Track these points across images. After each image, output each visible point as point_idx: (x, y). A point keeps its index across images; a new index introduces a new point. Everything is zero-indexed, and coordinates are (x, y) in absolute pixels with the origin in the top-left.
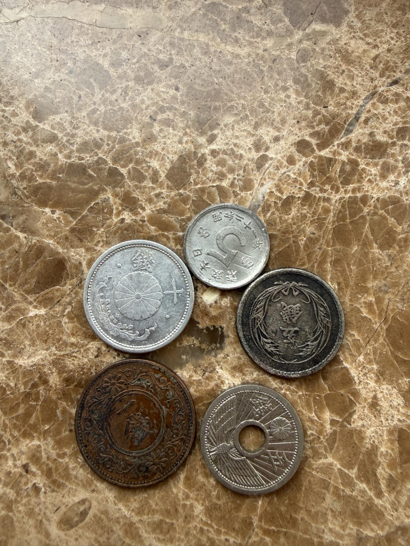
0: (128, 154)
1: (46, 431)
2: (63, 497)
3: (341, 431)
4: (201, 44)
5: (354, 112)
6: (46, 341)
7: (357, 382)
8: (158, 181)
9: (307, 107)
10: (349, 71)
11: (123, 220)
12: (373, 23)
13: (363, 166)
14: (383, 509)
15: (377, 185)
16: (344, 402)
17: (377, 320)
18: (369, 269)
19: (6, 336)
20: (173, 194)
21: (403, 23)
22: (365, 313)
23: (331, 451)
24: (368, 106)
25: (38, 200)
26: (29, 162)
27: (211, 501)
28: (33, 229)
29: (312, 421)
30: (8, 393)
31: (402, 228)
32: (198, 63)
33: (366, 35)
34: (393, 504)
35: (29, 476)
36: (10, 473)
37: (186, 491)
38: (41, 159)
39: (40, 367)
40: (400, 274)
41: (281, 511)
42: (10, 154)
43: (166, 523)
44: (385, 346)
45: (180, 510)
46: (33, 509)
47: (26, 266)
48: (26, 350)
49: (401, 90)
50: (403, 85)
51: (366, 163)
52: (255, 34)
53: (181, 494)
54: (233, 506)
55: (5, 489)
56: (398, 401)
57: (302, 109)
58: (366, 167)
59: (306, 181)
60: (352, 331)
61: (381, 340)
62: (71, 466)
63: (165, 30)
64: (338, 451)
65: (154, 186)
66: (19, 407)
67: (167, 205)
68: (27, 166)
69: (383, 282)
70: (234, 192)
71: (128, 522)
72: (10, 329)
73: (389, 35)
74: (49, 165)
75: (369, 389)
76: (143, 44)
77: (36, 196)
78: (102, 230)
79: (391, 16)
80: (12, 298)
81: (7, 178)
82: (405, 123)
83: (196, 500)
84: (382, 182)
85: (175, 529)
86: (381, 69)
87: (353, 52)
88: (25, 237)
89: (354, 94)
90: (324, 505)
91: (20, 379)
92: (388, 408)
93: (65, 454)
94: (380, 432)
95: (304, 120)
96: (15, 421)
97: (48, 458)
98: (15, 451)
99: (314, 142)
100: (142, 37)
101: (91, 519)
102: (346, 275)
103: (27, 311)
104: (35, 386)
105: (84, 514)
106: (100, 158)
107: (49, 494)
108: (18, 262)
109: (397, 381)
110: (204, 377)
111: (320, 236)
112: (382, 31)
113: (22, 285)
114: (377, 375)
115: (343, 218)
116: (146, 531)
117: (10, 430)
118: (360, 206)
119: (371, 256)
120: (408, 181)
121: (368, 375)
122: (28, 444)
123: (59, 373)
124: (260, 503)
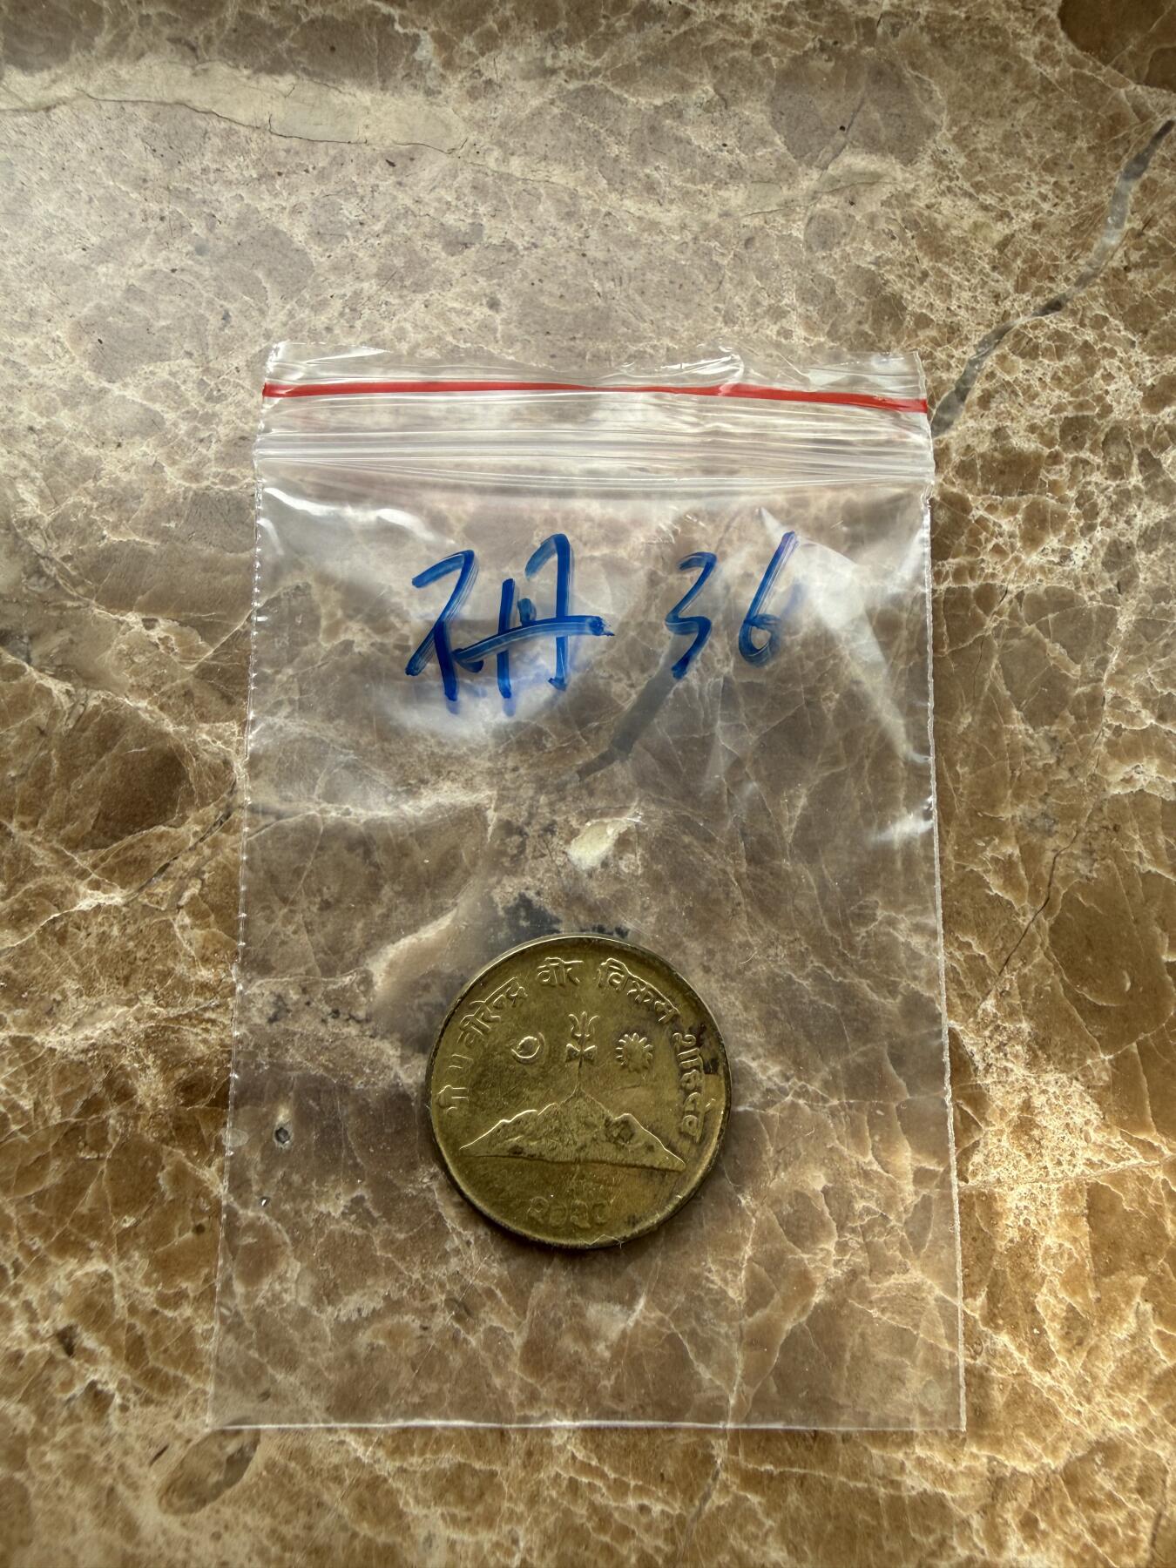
1: (127, 1232)
2: (177, 1417)
3: (942, 1198)
4: (556, 192)
5: (955, 376)
6: (126, 980)
7: (981, 1066)
10: (940, 273)
12: (995, 157)
13: (981, 512)
15: (1017, 560)
17: (1026, 903)
18: (1004, 774)
19: (9, 967)
21: (1070, 161)
22: (995, 887)
23: (917, 1254)
24: (989, 363)
25: (106, 591)
26: (82, 487)
27: (598, 1404)
28: (92, 670)
29: (866, 1175)
30: (14, 1128)
31: (1083, 669)
32: (548, 237)
33: (979, 187)
34: (1079, 1384)
35: (75, 1363)
36: (18, 1356)
37: (530, 1380)
38: (115, 481)
39: (110, 1052)
40: (1081, 785)
42: (23, 465)
43: (474, 1472)
44: (1048, 972)
46: (87, 1457)
47: (70, 771)
48: (67, 1006)
49: (1070, 326)
50: (1074, 313)
51: (986, 503)
52: (697, 171)
53: (516, 1391)
56: (1086, 1112)
58: (986, 515)
60: (965, 934)
61: (1039, 957)
62: (199, 1329)
63: (461, 152)
64: (935, 1251)
66: (45, 1167)
68: (74, 498)
69: (1040, 806)
71: (365, 1476)
72: (21, 947)
73: (1036, 187)
74: (136, 496)
75: (1012, 1085)
76: (400, 184)
77: (98, 582)
78: (290, 672)
79: (1040, 142)
80: (27, 861)
81: (14, 530)
82: (1081, 406)
83: (557, 1403)
85: (500, 1486)
86: (1017, 271)
87: (948, 227)
88: (68, 692)
89: (952, 332)
90: (902, 1397)
91: (50, 1088)
92: (1060, 1134)
94: (1041, 1197)
96: (33, 1208)
97: (133, 1310)
98: (33, 1293)
100: (399, 166)
101: (259, 1475)
102: (946, 788)
103: (70, 897)
104: (93, 1105)
105: (238, 1463)
107: (134, 1410)
108: (47, 761)
109: (1082, 1060)
111: (874, 687)
112: (1019, 178)
113: (57, 824)
114: (1030, 1049)
116: (416, 1498)
117: (21, 1235)
118: (975, 614)
119: (1006, 739)
120: (1094, 552)
121: (1008, 1049)
122: (71, 1274)
123: (164, 1069)
124: (732, 1401)
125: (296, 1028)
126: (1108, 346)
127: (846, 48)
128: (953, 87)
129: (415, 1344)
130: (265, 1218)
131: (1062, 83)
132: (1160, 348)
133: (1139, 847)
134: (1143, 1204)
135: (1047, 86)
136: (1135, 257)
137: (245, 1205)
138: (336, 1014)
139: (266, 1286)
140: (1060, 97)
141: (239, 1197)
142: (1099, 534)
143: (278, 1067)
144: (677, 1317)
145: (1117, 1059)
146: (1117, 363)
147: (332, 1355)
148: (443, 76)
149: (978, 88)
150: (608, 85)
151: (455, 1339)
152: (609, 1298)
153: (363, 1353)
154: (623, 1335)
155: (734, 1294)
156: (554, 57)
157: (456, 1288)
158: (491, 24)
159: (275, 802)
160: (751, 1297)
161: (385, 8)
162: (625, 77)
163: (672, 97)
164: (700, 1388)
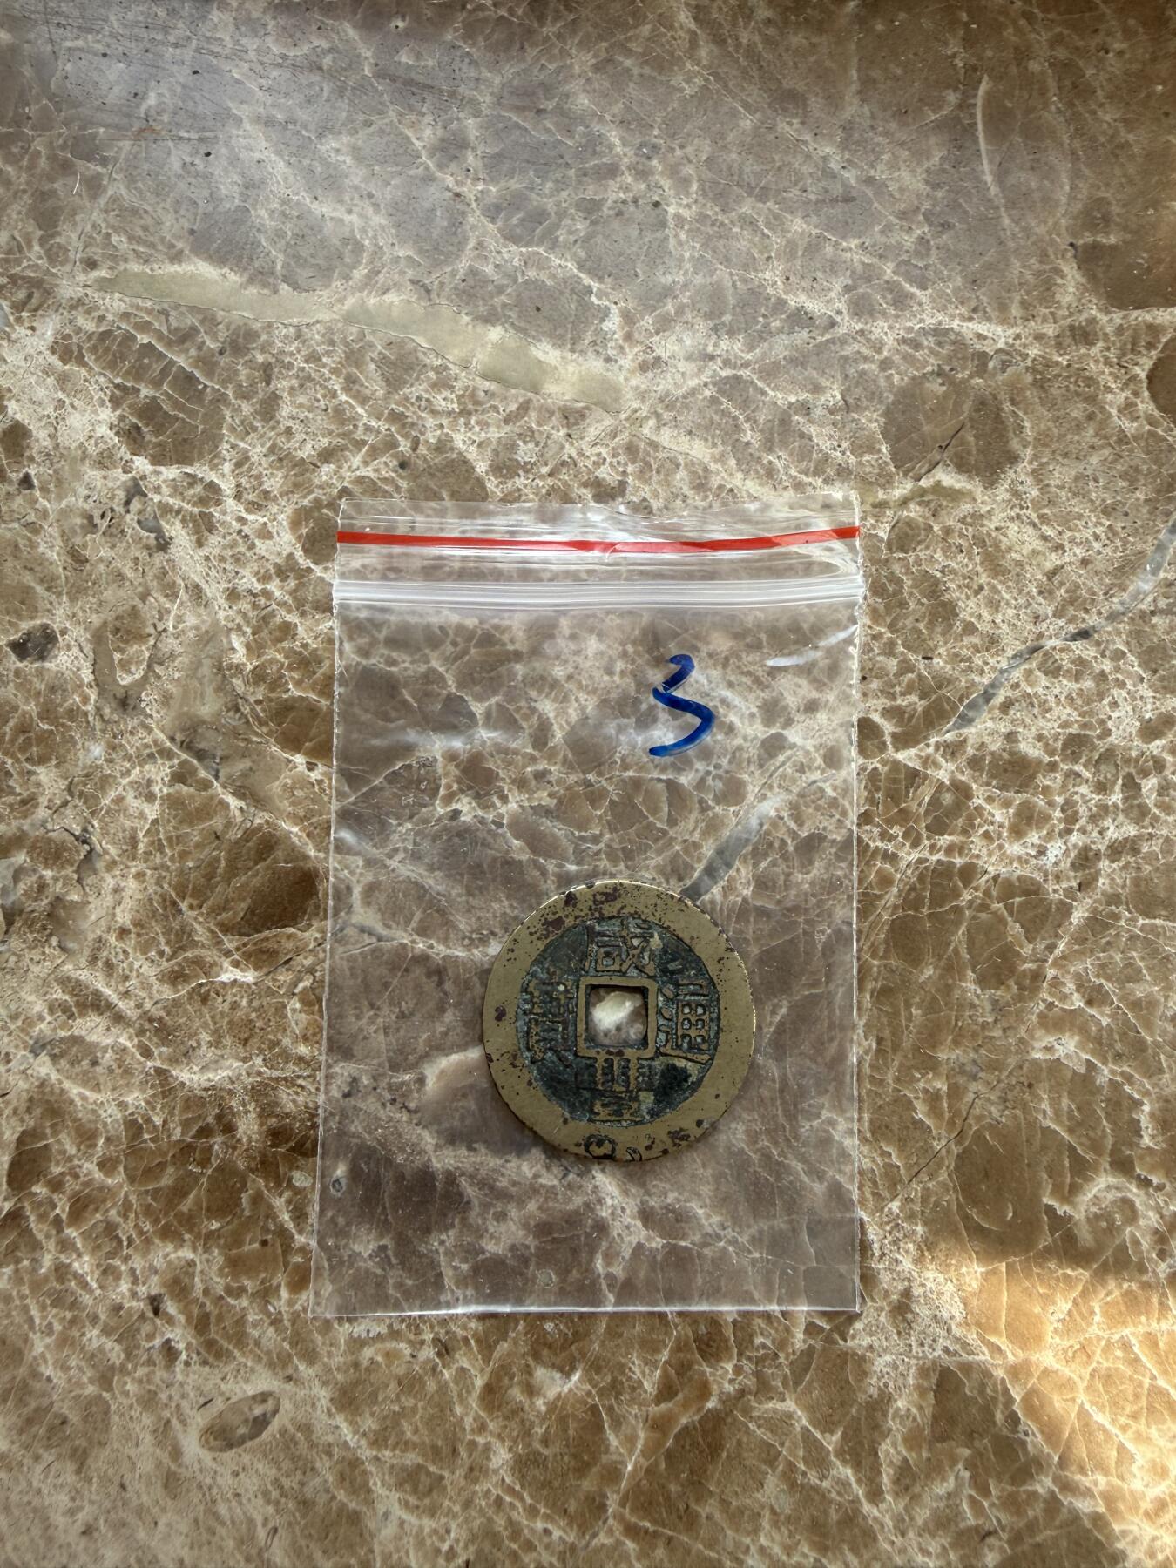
0: (493, 674)
1: (212, 1232)
2: (223, 1379)
3: (824, 1349)
4: (693, 464)
5: (986, 681)
6: (245, 1042)
7: (877, 1253)
8: (545, 744)
9: (889, 650)
10: (994, 589)
11: (456, 813)
12: (1063, 494)
13: (981, 802)
14: (876, 1527)
15: (1001, 847)
17: (943, 1131)
18: (949, 1023)
19: (163, 1014)
20: (572, 778)
21: (1126, 509)
22: (921, 1112)
23: (795, 1389)
24: (1017, 675)
25: (283, 733)
26: (280, 646)
27: (530, 1445)
28: (262, 794)
30: (146, 1136)
31: (1034, 949)
32: (679, 503)
33: (1043, 519)
34: (898, 1520)
35: (158, 1322)
36: (119, 1307)
38: (305, 646)
39: (224, 1094)
40: (1010, 1044)
41: (669, 1492)
42: (239, 620)
43: (428, 1473)
44: (948, 1190)
45: (462, 1451)
46: (155, 1393)
47: (233, 871)
48: (199, 1052)
49: (1092, 654)
50: (1098, 644)
51: (986, 795)
52: (812, 465)
53: (471, 1420)
55: (103, 1339)
57: (877, 651)
58: (984, 805)
59: (855, 807)
60: (889, 1142)
61: (943, 1176)
62: (251, 1318)
63: (623, 416)
64: (809, 1390)
65: (536, 753)
66: (163, 1170)
67: (555, 801)
68: (271, 653)
69: (972, 1055)
70: (701, 801)
71: (349, 1456)
72: (174, 1000)
73: (1092, 527)
74: (319, 662)
75: (899, 1273)
76: (569, 435)
77: (279, 725)
78: (409, 826)
79: (1105, 488)
80: (190, 935)
81: (223, 671)
82: (1084, 726)
83: (499, 1436)
84: (1011, 843)
85: (445, 1488)
86: (1059, 599)
87: (1009, 549)
88: (241, 809)
89: (993, 642)
90: (759, 1496)
91: (177, 1112)
92: (928, 1321)
93: (242, 1289)
94: (901, 1368)
95: (877, 677)
96: (149, 1200)
97: (206, 1292)
98: (138, 1263)
99: (888, 727)
100: (572, 420)
101: (274, 1437)
102: (900, 1025)
103: (216, 969)
104: (205, 1132)
105: (261, 1423)
106: (432, 670)
107: (194, 1367)
108: (217, 860)
109: (959, 1267)
110: (565, 1182)
112: (1080, 516)
113: (216, 910)
114: (919, 1248)
115: (916, 904)
116: (383, 1481)
117: (137, 1217)
118: (955, 886)
119: (957, 994)
120: (1067, 852)
121: (902, 1244)
122: (168, 1254)
123: (260, 1116)
124: (630, 1468)
125: (362, 1105)
126: (1120, 676)
127: (960, 375)
128: (1042, 426)
129: (404, 1366)
130: (313, 1245)
131: (1135, 438)
132: (1165, 688)
133: (1045, 1105)
134: (982, 1392)
135: (1123, 439)
136: (1162, 603)
137: (300, 1232)
138: (393, 1101)
139: (306, 1296)
140: (1131, 451)
141: (296, 1225)
142: (1075, 838)
143: (342, 1133)
144: (601, 1392)
145: (987, 1273)
146: (1124, 694)
147: (342, 1360)
148: (622, 348)
149: (1063, 430)
150: (755, 377)
151: (434, 1369)
152: (553, 1366)
153: (365, 1363)
154: (559, 1396)
155: (648, 1386)
156: (715, 345)
157: (443, 1331)
158: (670, 307)
159: (380, 929)
160: (660, 1392)
161: (586, 280)
162: (770, 372)
163: (805, 396)
164: (607, 1451)
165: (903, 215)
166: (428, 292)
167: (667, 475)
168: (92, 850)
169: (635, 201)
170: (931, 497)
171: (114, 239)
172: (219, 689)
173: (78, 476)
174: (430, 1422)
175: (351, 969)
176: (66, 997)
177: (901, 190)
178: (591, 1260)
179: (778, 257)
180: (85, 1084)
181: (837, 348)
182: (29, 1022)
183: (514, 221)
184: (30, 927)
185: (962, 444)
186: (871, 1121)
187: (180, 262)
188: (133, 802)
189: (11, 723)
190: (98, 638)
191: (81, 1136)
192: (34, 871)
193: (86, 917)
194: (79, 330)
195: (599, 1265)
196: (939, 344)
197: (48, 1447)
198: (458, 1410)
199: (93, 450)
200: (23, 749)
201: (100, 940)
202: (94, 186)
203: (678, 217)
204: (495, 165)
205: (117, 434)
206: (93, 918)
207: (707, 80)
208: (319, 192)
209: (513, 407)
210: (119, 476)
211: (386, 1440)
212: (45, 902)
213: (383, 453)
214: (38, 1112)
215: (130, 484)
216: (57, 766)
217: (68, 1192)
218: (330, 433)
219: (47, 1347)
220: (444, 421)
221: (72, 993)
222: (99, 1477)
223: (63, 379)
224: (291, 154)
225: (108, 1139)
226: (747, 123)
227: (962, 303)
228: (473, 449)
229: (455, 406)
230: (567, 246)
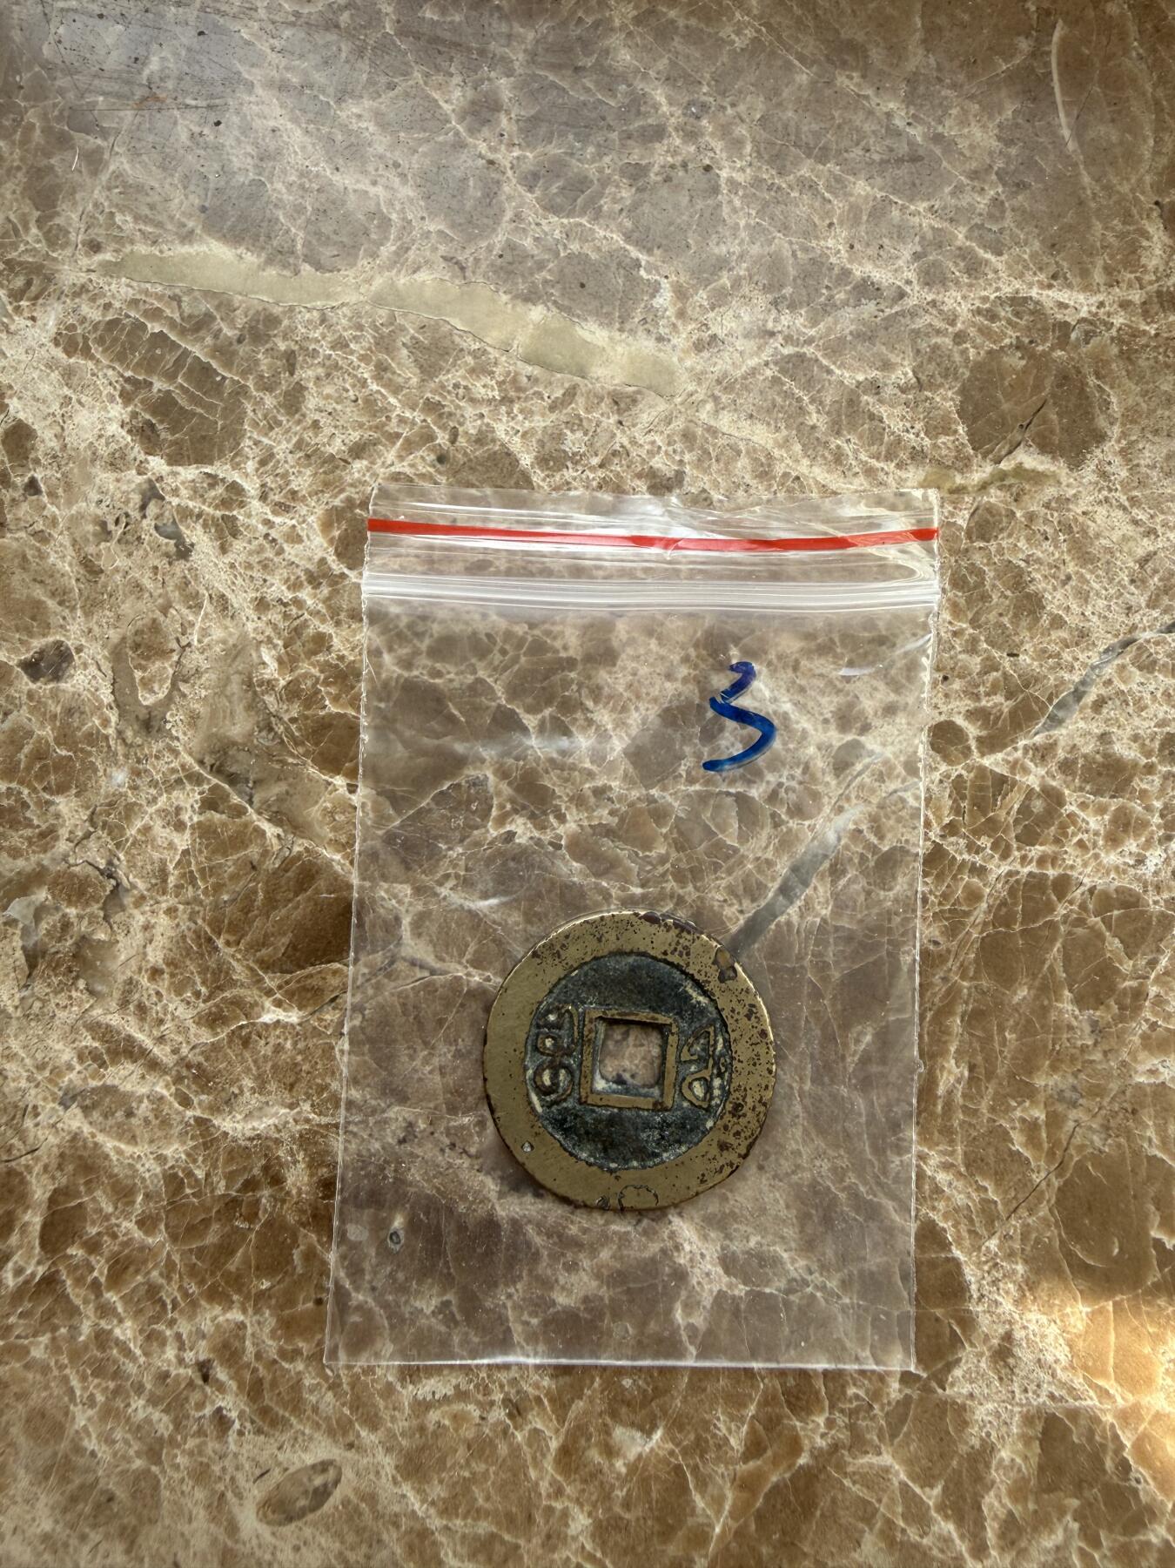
0: (545, 684)
1: (263, 1292)
2: (280, 1448)
3: (921, 1399)
4: (755, 450)
5: (1076, 678)
7: (976, 1295)
8: (604, 758)
9: (972, 647)
10: (1082, 578)
11: (510, 836)
12: (1154, 474)
13: (1074, 808)
15: (1096, 856)
16: (938, 1335)
17: (1041, 1163)
18: (1045, 1046)
19: (201, 1059)
20: (635, 794)
22: (1018, 1143)
23: (891, 1442)
24: (1109, 671)
25: (321, 754)
26: (314, 659)
27: (610, 1509)
28: (300, 820)
30: (188, 1191)
31: (1134, 966)
32: (741, 493)
33: (1133, 501)
35: (208, 1390)
36: (166, 1375)
37: (559, 1478)
38: (341, 658)
39: (270, 1143)
40: (1111, 1068)
41: (760, 1555)
42: (269, 631)
43: (503, 1542)
44: (1049, 1226)
45: (539, 1518)
46: (208, 1466)
47: (271, 903)
48: (242, 1099)
51: (1079, 801)
52: (883, 449)
53: (546, 1484)
54: (657, 1528)
55: (150, 1409)
57: (959, 649)
58: (1078, 811)
59: (939, 818)
60: (984, 1175)
61: (1043, 1211)
62: (307, 1382)
63: (678, 400)
64: (906, 1442)
65: (594, 767)
66: (207, 1228)
67: (616, 820)
68: (305, 667)
69: (1071, 1080)
70: (773, 815)
71: (418, 1526)
72: (213, 1044)
74: (358, 674)
75: (999, 1316)
76: (620, 423)
77: (317, 744)
78: (460, 850)
80: (227, 973)
81: (253, 687)
83: (577, 1501)
84: (1107, 853)
85: (521, 1558)
86: (1153, 588)
87: (1098, 536)
88: (279, 836)
89: (1083, 635)
90: (856, 1556)
91: (220, 1164)
92: (1031, 1366)
93: (297, 1353)
94: (1004, 1416)
95: (960, 677)
96: (193, 1259)
97: (258, 1356)
98: (184, 1327)
99: (972, 731)
100: (622, 405)
101: (336, 1508)
102: (993, 1050)
103: (257, 1009)
104: (250, 1185)
105: (322, 1494)
106: (480, 681)
107: (248, 1436)
108: (255, 892)
109: (1062, 1308)
110: (639, 1228)
111: (949, 951)
113: (255, 946)
114: (1020, 1289)
115: (1007, 921)
116: (455, 1552)
117: (181, 1278)
118: (1049, 899)
119: (1053, 1016)
120: (1167, 861)
121: (1001, 1285)
122: (216, 1317)
123: (310, 1166)
124: (718, 1530)
125: (419, 1151)
127: (1040, 348)
128: (1130, 402)
129: (473, 1429)
130: (371, 1303)
133: (1151, 1133)
134: (1090, 1439)
137: (357, 1289)
138: (453, 1146)
139: (364, 1359)
141: (353, 1282)
143: (400, 1181)
144: (685, 1451)
145: (1093, 1313)
147: (406, 1424)
148: (674, 325)
149: (1153, 405)
150: (819, 355)
151: (505, 1432)
152: (633, 1425)
153: (431, 1427)
154: (640, 1456)
155: (736, 1443)
156: (776, 320)
157: (513, 1391)
158: (725, 280)
159: (431, 960)
160: (747, 1448)
161: (634, 253)
162: (836, 349)
163: (874, 373)
164: (693, 1513)
165: (974, 175)
166: (463, 269)
167: (727, 464)
168: (118, 885)
169: (684, 165)
170: (1012, 481)
171: (118, 218)
172: (249, 708)
173: (89, 478)
174: (501, 1487)
175: (404, 1005)
176: (96, 1044)
177: (972, 147)
178: (669, 1311)
179: (841, 223)
180: (120, 1137)
181: (907, 320)
182: (57, 1072)
183: (554, 190)
184: (54, 969)
185: (1045, 422)
186: (965, 1153)
187: (191, 243)
188: (161, 832)
189: (26, 750)
190: (117, 655)
191: (117, 1193)
192: (57, 909)
193: (115, 957)
194: (83, 320)
195: (678, 1315)
196: (1017, 314)
197: (94, 1526)
198: (533, 1474)
199: (103, 450)
200: (40, 777)
201: (130, 981)
202: (94, 161)
203: (731, 181)
204: (530, 129)
205: (130, 432)
206: (123, 957)
207: (758, 31)
208: (341, 162)
209: (559, 393)
210: (134, 478)
211: (456, 1508)
212: (70, 942)
213: (419, 446)
214: (70, 1168)
215: (145, 486)
216: (77, 795)
217: (106, 1253)
218: (361, 425)
219: (89, 1419)
220: (485, 410)
221: (102, 1040)
222: (152, 1557)
223: (68, 374)
224: (309, 121)
225: (147, 1196)
226: (803, 77)
227: (1041, 269)
228: (517, 439)
229: (496, 393)
230: (611, 216)
